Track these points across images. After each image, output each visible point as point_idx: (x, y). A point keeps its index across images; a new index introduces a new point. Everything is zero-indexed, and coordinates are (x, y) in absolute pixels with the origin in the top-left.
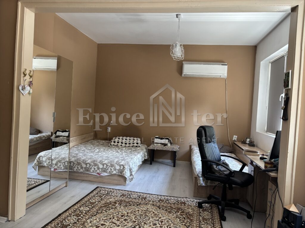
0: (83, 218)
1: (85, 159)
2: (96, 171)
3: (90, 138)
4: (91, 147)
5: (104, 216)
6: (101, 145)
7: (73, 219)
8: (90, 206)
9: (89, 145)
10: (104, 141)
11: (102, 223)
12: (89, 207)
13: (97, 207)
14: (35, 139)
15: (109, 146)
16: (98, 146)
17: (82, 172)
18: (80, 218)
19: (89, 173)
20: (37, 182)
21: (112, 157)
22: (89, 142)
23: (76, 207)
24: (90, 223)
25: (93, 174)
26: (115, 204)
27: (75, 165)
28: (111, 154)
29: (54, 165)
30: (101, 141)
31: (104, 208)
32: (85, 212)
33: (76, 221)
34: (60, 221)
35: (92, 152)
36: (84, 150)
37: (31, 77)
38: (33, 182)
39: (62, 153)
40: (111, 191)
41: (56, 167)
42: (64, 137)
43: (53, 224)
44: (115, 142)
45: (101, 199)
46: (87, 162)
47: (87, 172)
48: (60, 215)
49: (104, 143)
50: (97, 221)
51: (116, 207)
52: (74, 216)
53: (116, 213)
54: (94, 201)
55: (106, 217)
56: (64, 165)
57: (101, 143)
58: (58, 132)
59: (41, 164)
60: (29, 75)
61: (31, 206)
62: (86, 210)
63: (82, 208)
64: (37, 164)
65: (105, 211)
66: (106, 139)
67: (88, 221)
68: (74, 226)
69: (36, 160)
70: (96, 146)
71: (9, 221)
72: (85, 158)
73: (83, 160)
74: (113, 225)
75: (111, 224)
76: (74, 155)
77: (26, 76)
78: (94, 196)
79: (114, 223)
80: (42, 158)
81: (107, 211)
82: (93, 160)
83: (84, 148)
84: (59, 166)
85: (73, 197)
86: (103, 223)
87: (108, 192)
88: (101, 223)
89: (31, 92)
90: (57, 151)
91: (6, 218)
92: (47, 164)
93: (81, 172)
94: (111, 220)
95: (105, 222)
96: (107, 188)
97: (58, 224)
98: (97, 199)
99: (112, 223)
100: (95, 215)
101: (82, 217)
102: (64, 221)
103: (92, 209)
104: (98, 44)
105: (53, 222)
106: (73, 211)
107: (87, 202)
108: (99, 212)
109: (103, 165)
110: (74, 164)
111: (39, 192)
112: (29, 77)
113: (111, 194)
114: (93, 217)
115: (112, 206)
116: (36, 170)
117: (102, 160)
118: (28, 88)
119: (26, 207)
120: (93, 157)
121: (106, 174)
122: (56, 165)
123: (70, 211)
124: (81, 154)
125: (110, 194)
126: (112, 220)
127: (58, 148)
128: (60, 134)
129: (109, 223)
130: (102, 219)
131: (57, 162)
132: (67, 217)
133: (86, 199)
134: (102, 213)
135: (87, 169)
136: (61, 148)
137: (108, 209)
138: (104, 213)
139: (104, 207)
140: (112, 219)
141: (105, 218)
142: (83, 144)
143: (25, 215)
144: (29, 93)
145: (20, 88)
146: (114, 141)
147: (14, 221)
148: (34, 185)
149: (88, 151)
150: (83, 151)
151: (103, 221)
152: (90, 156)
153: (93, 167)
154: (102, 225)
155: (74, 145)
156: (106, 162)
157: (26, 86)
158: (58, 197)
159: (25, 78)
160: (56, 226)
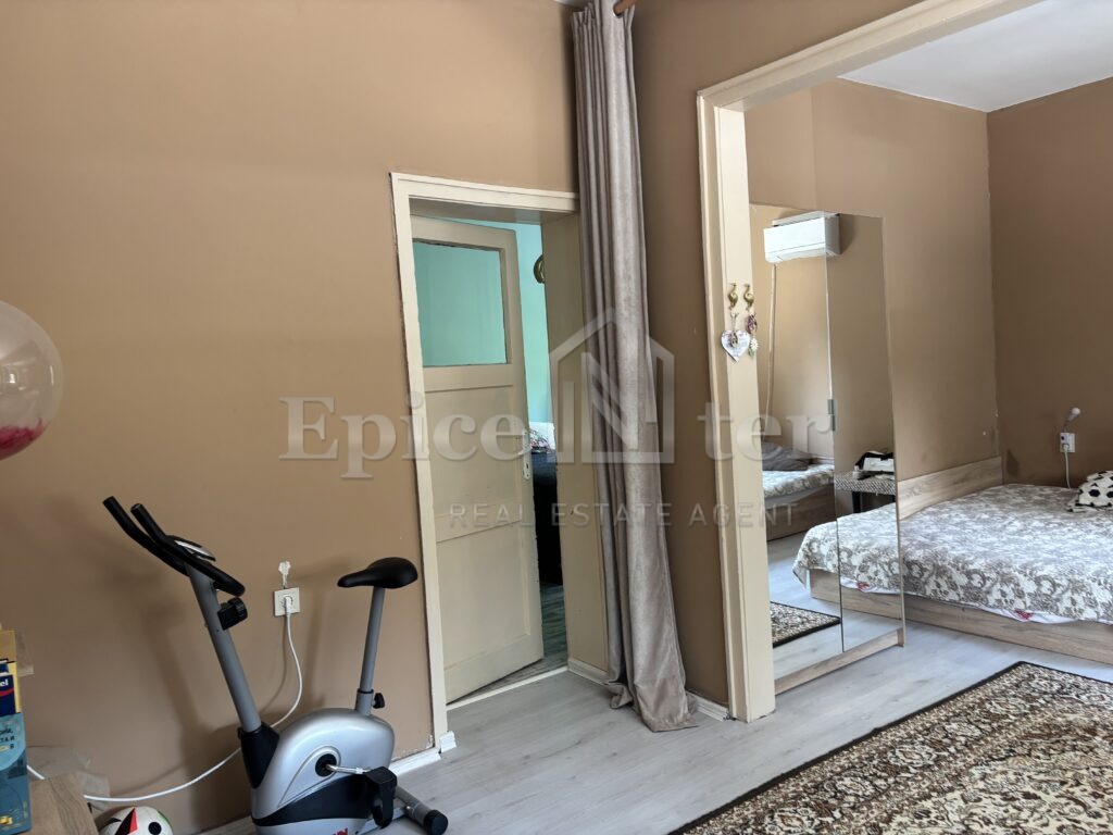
0: (956, 758)
1: (964, 555)
2: (1012, 602)
3: (989, 479)
4: (992, 514)
5: (1039, 768)
6: (1036, 503)
7: (921, 754)
8: (984, 723)
9: (983, 505)
10: (1048, 491)
11: (1028, 789)
12: (982, 726)
13: (1013, 734)
14: (797, 485)
15: (1071, 511)
16: (1021, 507)
17: (955, 602)
18: (945, 757)
19: (983, 607)
20: (808, 621)
21: (1078, 554)
22: (985, 492)
23: (932, 717)
24: (983, 779)
25: (999, 611)
26: (1088, 735)
27: (926, 574)
28: (1074, 542)
29: (857, 572)
30: (1037, 489)
31: (1039, 741)
32: (963, 739)
33: (931, 763)
34: (877, 749)
35: (993, 531)
36: (963, 522)
37: (750, 302)
38: (799, 620)
39: (882, 532)
40: (1077, 687)
41: (863, 578)
42: (888, 477)
43: (856, 755)
44: (1095, 493)
45: (1032, 706)
46: (971, 567)
47: (977, 605)
48: (877, 732)
49: (1048, 496)
50: (1008, 780)
51: (1092, 746)
52: (923, 743)
53: (1092, 769)
54: (1000, 710)
55: (1046, 773)
56: (890, 574)
57: (1036, 498)
58: (867, 459)
59: (816, 564)
60: (745, 299)
61: (788, 689)
62: (969, 734)
63: (954, 726)
64: (806, 564)
65: (1044, 752)
66: (1058, 482)
67: (973, 770)
68: (922, 775)
69: (800, 551)
70: (1013, 510)
71: (734, 719)
72: (964, 552)
73: (957, 560)
74: (1073, 805)
75: (1063, 801)
76: (923, 539)
77: (737, 304)
78: (1003, 693)
79: (1078, 802)
80: (818, 547)
81: (1050, 755)
82: (995, 559)
83: (963, 517)
84: (872, 575)
85: (923, 682)
86: (1032, 791)
87: (1062, 688)
88: (1025, 790)
89: (754, 348)
90: (864, 525)
91: (725, 710)
92: (834, 566)
93: (951, 601)
94: (1065, 788)
95: (1040, 788)
96: (1058, 671)
97: (871, 758)
98: (1015, 704)
99: (1069, 798)
100: (1001, 759)
101: (951, 754)
102: (890, 754)
103: (990, 734)
104: (989, 114)
105: (855, 747)
106: (921, 728)
107: (973, 708)
108: (1019, 750)
109: (1038, 581)
110: (923, 570)
111: (814, 650)
112: (746, 304)
113: (1078, 696)
114: (992, 763)
115: (1074, 740)
116: (803, 582)
117: (1032, 563)
118: (744, 338)
119: (776, 690)
120: (997, 551)
121: (1056, 619)
122: (863, 569)
123: (911, 727)
124: (950, 537)
125: (1073, 695)
126: (1071, 790)
127: (868, 513)
128: (873, 466)
129: (1057, 797)
130: (1029, 777)
131: (864, 562)
132: (901, 742)
133: (970, 698)
134: (1029, 755)
135: (974, 591)
136: (880, 514)
137: (1055, 746)
138: (1038, 757)
139: (1039, 736)
140: (1072, 786)
141: (1042, 777)
142: (959, 500)
143: (773, 712)
144: (750, 352)
145: (725, 341)
146: (1094, 488)
147: (746, 722)
148: (801, 628)
149: (979, 527)
150: (957, 525)
151: (1032, 784)
152: (985, 545)
153: (998, 586)
154: (1027, 796)
155: (925, 503)
156: (1049, 570)
157: (738, 334)
158: (874, 675)
159: (735, 310)
160: (865, 762)
